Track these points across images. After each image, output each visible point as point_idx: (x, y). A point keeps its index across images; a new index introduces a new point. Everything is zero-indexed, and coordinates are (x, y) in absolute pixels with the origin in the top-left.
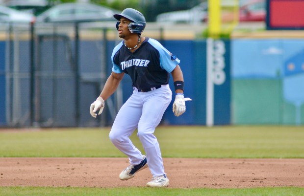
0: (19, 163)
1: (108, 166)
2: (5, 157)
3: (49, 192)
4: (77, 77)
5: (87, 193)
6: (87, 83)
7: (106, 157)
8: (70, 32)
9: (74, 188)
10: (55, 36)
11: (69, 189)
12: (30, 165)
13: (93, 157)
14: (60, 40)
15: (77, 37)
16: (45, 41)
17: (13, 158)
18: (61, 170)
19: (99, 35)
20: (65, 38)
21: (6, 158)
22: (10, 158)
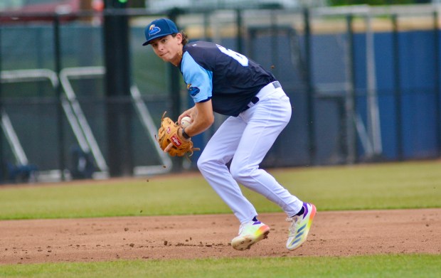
0: (214, 223)
1: (348, 223)
2: (195, 214)
3: (254, 265)
4: (310, 91)
5: (310, 265)
6: (326, 98)
7: (347, 209)
8: (298, 23)
9: (292, 259)
10: (275, 29)
11: (284, 259)
12: (231, 225)
13: (327, 210)
14: (282, 35)
15: (307, 29)
16: (260, 37)
17: (207, 216)
18: (276, 233)
19: (341, 26)
20: (289, 31)
21: (197, 216)
22: (202, 216)
